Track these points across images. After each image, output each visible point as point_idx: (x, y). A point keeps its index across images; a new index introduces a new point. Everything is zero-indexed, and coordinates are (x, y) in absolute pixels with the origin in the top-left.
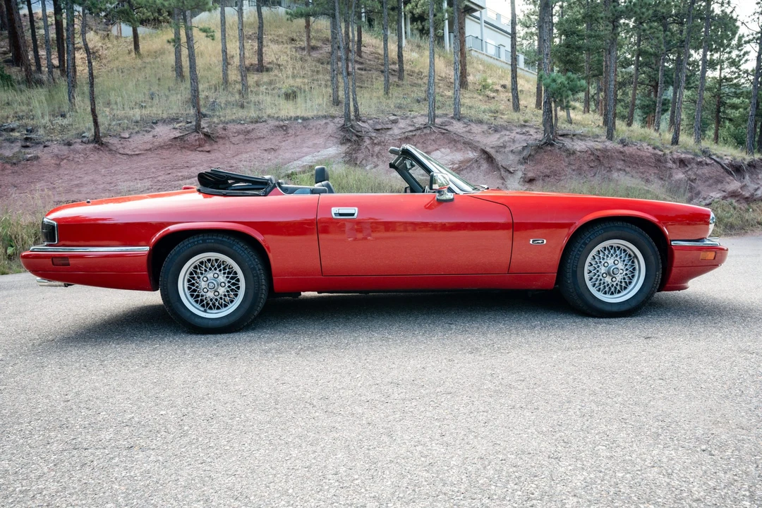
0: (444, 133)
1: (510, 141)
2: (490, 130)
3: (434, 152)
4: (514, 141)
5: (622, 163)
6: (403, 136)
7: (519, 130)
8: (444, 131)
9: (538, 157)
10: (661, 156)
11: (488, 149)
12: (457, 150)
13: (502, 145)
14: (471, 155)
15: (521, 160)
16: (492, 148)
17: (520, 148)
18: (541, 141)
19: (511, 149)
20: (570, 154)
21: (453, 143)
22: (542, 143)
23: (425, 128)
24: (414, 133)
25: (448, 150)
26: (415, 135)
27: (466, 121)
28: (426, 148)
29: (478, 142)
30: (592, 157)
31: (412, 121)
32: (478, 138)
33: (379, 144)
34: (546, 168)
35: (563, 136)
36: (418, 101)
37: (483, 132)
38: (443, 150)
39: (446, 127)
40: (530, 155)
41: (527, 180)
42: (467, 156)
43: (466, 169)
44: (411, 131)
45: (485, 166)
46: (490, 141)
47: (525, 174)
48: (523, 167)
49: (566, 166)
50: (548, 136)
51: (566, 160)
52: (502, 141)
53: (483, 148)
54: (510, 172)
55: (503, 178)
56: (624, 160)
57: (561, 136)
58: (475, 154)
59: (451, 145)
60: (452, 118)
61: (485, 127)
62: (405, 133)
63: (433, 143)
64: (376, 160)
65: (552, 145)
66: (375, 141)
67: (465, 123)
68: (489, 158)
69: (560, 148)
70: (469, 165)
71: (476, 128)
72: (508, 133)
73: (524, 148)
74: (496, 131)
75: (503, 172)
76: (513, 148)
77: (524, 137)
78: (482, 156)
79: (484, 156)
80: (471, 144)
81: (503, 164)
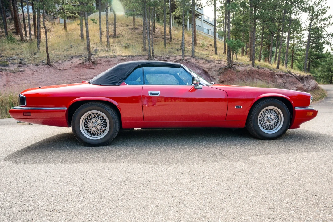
1: (214, 66)
2: (206, 62)
4: (216, 66)
5: (258, 75)
7: (217, 62)
8: (188, 62)
9: (225, 73)
10: (273, 73)
11: (205, 69)
12: (193, 69)
13: (211, 68)
15: (219, 74)
16: (207, 69)
17: (218, 69)
19: (214, 69)
20: (238, 72)
22: (227, 67)
23: (180, 61)
27: (196, 58)
29: (202, 66)
30: (246, 73)
31: (175, 58)
32: (201, 65)
34: (228, 77)
35: (235, 64)
36: (177, 50)
37: (203, 63)
39: (189, 61)
40: (222, 72)
41: (221, 82)
42: (197, 72)
45: (204, 76)
46: (207, 66)
47: (220, 79)
48: (219, 77)
49: (236, 77)
50: (229, 64)
51: (236, 74)
52: (211, 66)
53: (204, 69)
54: (214, 79)
55: (211, 81)
56: (259, 75)
57: (234, 65)
58: (200, 71)
59: (191, 68)
60: (191, 57)
61: (204, 61)
65: (231, 68)
67: (196, 59)
68: (206, 73)
69: (234, 69)
71: (200, 61)
72: (213, 63)
73: (220, 69)
74: (209, 62)
75: (211, 79)
76: (215, 69)
77: (220, 65)
78: (203, 72)
79: (204, 72)
80: (199, 67)
81: (211, 75)
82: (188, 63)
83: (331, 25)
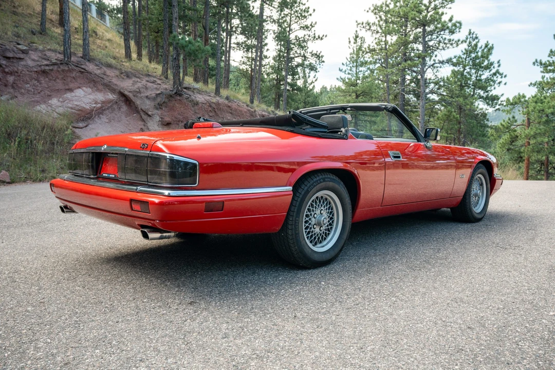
0: (83, 72)
1: (143, 88)
2: (122, 75)
3: (77, 90)
4: (146, 88)
5: (230, 115)
6: (39, 69)
7: (147, 79)
8: (83, 70)
9: (171, 104)
10: (252, 112)
11: (126, 93)
12: (99, 90)
13: (138, 90)
14: (111, 96)
15: (157, 105)
16: (130, 92)
17: (154, 95)
18: (172, 91)
19: (146, 95)
20: (194, 104)
21: (93, 82)
22: (173, 93)
23: (61, 64)
24: (51, 68)
25: (89, 90)
26: (52, 70)
27: (98, 63)
28: (67, 85)
29: (116, 85)
30: (210, 109)
31: (45, 55)
32: (114, 81)
33: (11, 73)
34: (179, 114)
35: (185, 88)
37: (117, 76)
38: (84, 88)
39: (83, 67)
40: (164, 102)
41: (165, 124)
42: (107, 97)
43: (108, 109)
44: (47, 65)
45: (124, 108)
46: (127, 85)
47: (162, 118)
48: (159, 112)
49: (193, 114)
50: (177, 87)
51: (192, 108)
52: (136, 86)
53: (122, 91)
54: (149, 116)
55: (143, 120)
56: (231, 113)
58: (114, 96)
59: (92, 85)
60: (82, 58)
61: (117, 73)
62: (40, 66)
63: (74, 80)
64: (12, 90)
65: (180, 95)
66: (7, 70)
67: (97, 65)
68: (127, 101)
69: (187, 98)
70: (109, 105)
71: (109, 72)
72: (139, 80)
73: (157, 95)
74: (128, 77)
75: (143, 115)
76: (148, 93)
77: (155, 86)
78: (121, 98)
79: (123, 99)
80: (109, 86)
81: (143, 108)
82: (82, 73)
83: (317, 39)
